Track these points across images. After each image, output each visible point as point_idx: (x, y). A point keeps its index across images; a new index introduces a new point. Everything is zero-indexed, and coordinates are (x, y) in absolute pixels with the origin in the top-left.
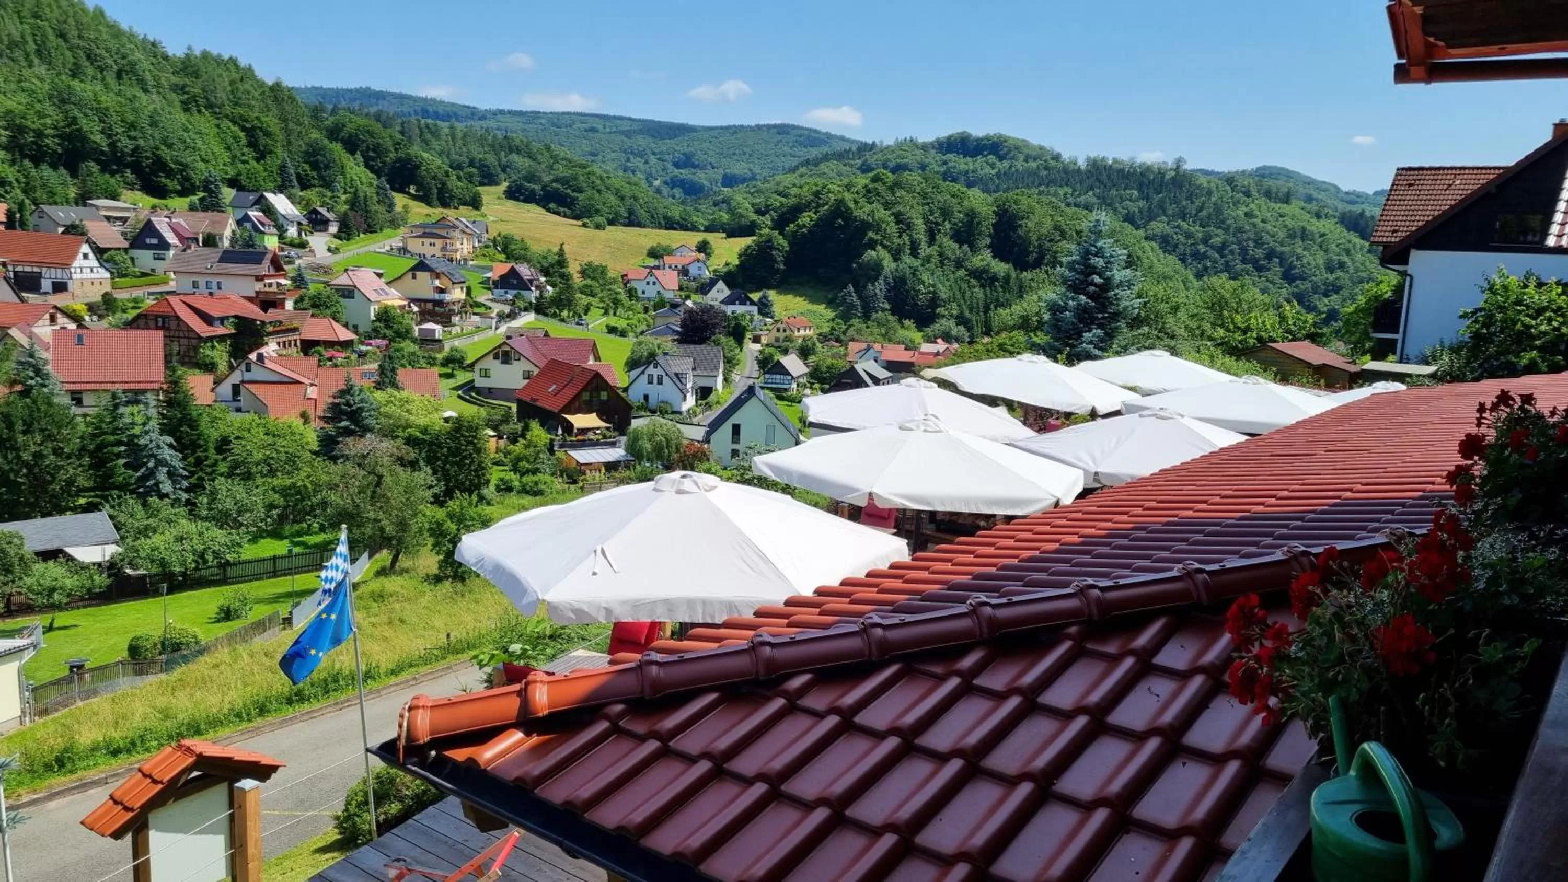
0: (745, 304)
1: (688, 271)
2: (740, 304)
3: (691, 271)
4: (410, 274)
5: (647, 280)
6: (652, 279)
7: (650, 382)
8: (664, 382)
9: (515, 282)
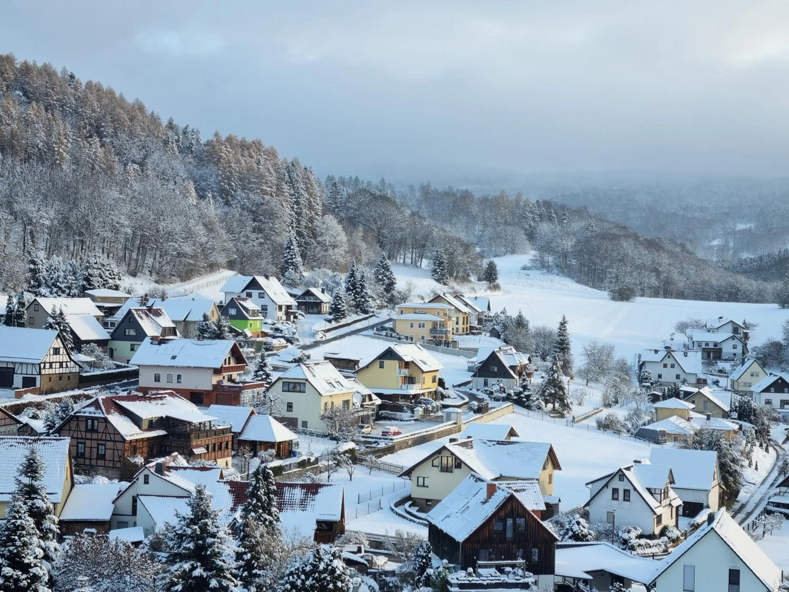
0: (783, 392)
1: (720, 350)
2: (776, 391)
3: (724, 350)
4: (378, 364)
5: (665, 362)
6: (669, 362)
7: (615, 498)
8: (631, 499)
9: (496, 369)
